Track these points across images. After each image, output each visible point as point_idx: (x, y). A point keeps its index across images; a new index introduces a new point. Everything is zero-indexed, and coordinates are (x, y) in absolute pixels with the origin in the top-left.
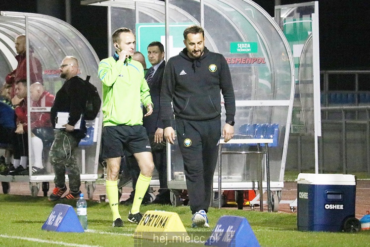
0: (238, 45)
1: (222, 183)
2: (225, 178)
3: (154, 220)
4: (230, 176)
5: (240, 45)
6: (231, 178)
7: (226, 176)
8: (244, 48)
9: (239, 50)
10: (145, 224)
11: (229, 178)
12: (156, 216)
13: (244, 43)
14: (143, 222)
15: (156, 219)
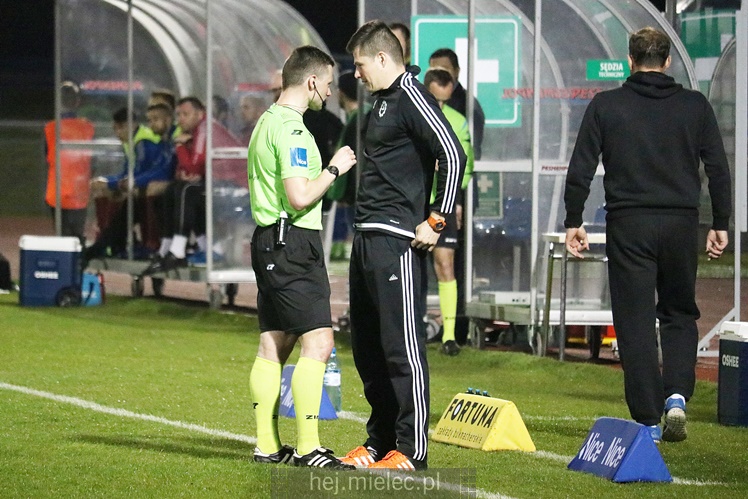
0: (601, 65)
1: (567, 312)
2: (571, 303)
3: (471, 412)
4: (581, 300)
5: (604, 66)
6: (582, 303)
7: (573, 300)
8: (612, 71)
9: (601, 74)
10: (453, 417)
11: (578, 303)
12: (475, 405)
13: (612, 62)
14: (450, 413)
15: (475, 409)
